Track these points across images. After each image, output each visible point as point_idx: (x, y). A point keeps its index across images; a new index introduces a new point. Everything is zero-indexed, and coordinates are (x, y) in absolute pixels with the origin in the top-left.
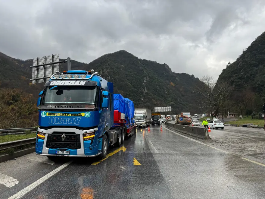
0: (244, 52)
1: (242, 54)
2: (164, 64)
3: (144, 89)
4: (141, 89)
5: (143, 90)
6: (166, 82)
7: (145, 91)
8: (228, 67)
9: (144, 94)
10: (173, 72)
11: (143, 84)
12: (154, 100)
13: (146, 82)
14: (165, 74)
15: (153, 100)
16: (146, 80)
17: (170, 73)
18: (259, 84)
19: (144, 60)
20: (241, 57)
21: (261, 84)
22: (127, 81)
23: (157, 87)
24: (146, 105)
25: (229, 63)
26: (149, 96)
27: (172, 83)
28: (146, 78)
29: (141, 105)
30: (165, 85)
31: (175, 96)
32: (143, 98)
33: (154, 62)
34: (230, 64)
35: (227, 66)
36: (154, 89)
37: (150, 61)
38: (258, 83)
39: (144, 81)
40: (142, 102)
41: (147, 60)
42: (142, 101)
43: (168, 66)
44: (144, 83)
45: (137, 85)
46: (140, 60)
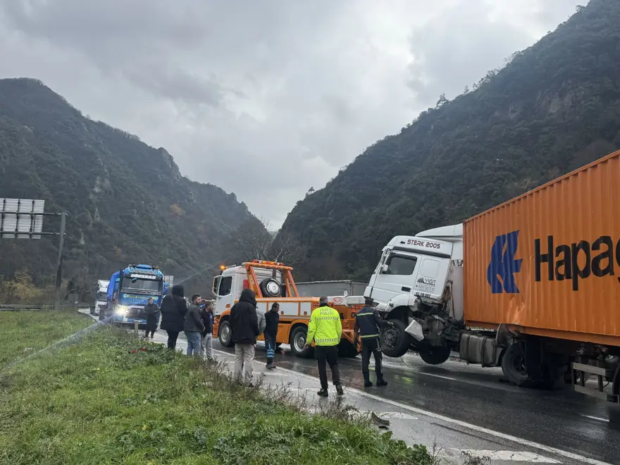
0: (341, 172)
1: (337, 177)
2: (161, 149)
3: (93, 212)
4: (83, 211)
5: (89, 214)
6: (159, 202)
7: (93, 217)
8: (308, 198)
9: (90, 228)
10: (183, 176)
11: (91, 196)
12: (119, 250)
13: (99, 193)
14: (161, 179)
15: (115, 247)
16: (101, 187)
17: (175, 178)
18: (355, 247)
19: (101, 125)
20: (334, 181)
21: (358, 247)
22: (39, 179)
23: (133, 213)
24: (91, 260)
25: (311, 190)
26: (107, 236)
27: (175, 207)
28: (102, 181)
29: (75, 259)
30: (156, 209)
31: (179, 244)
32: (85, 239)
33: (129, 135)
34: (313, 192)
35: (307, 194)
36: (121, 217)
37: (117, 131)
38: (354, 244)
39: (93, 187)
40: (81, 251)
41: (109, 127)
42: (80, 247)
43: (171, 158)
44: (94, 193)
45: (72, 198)
46: (89, 123)
